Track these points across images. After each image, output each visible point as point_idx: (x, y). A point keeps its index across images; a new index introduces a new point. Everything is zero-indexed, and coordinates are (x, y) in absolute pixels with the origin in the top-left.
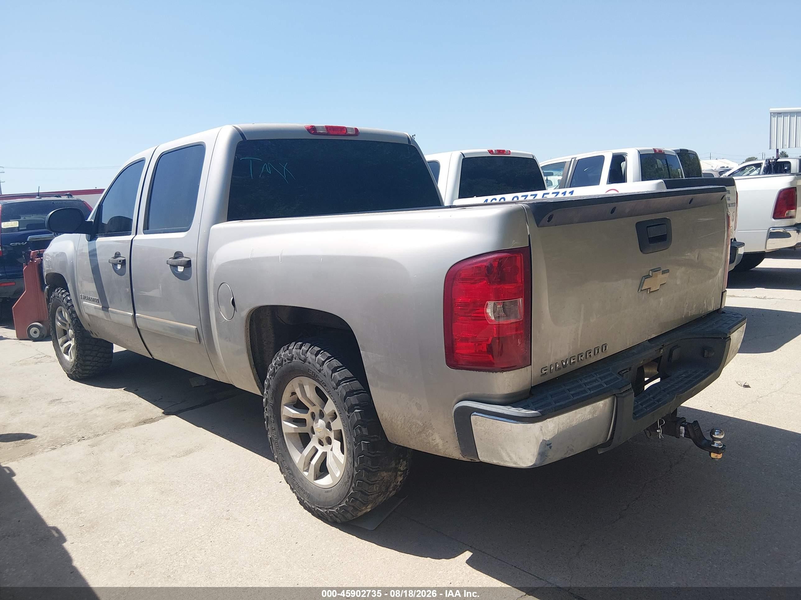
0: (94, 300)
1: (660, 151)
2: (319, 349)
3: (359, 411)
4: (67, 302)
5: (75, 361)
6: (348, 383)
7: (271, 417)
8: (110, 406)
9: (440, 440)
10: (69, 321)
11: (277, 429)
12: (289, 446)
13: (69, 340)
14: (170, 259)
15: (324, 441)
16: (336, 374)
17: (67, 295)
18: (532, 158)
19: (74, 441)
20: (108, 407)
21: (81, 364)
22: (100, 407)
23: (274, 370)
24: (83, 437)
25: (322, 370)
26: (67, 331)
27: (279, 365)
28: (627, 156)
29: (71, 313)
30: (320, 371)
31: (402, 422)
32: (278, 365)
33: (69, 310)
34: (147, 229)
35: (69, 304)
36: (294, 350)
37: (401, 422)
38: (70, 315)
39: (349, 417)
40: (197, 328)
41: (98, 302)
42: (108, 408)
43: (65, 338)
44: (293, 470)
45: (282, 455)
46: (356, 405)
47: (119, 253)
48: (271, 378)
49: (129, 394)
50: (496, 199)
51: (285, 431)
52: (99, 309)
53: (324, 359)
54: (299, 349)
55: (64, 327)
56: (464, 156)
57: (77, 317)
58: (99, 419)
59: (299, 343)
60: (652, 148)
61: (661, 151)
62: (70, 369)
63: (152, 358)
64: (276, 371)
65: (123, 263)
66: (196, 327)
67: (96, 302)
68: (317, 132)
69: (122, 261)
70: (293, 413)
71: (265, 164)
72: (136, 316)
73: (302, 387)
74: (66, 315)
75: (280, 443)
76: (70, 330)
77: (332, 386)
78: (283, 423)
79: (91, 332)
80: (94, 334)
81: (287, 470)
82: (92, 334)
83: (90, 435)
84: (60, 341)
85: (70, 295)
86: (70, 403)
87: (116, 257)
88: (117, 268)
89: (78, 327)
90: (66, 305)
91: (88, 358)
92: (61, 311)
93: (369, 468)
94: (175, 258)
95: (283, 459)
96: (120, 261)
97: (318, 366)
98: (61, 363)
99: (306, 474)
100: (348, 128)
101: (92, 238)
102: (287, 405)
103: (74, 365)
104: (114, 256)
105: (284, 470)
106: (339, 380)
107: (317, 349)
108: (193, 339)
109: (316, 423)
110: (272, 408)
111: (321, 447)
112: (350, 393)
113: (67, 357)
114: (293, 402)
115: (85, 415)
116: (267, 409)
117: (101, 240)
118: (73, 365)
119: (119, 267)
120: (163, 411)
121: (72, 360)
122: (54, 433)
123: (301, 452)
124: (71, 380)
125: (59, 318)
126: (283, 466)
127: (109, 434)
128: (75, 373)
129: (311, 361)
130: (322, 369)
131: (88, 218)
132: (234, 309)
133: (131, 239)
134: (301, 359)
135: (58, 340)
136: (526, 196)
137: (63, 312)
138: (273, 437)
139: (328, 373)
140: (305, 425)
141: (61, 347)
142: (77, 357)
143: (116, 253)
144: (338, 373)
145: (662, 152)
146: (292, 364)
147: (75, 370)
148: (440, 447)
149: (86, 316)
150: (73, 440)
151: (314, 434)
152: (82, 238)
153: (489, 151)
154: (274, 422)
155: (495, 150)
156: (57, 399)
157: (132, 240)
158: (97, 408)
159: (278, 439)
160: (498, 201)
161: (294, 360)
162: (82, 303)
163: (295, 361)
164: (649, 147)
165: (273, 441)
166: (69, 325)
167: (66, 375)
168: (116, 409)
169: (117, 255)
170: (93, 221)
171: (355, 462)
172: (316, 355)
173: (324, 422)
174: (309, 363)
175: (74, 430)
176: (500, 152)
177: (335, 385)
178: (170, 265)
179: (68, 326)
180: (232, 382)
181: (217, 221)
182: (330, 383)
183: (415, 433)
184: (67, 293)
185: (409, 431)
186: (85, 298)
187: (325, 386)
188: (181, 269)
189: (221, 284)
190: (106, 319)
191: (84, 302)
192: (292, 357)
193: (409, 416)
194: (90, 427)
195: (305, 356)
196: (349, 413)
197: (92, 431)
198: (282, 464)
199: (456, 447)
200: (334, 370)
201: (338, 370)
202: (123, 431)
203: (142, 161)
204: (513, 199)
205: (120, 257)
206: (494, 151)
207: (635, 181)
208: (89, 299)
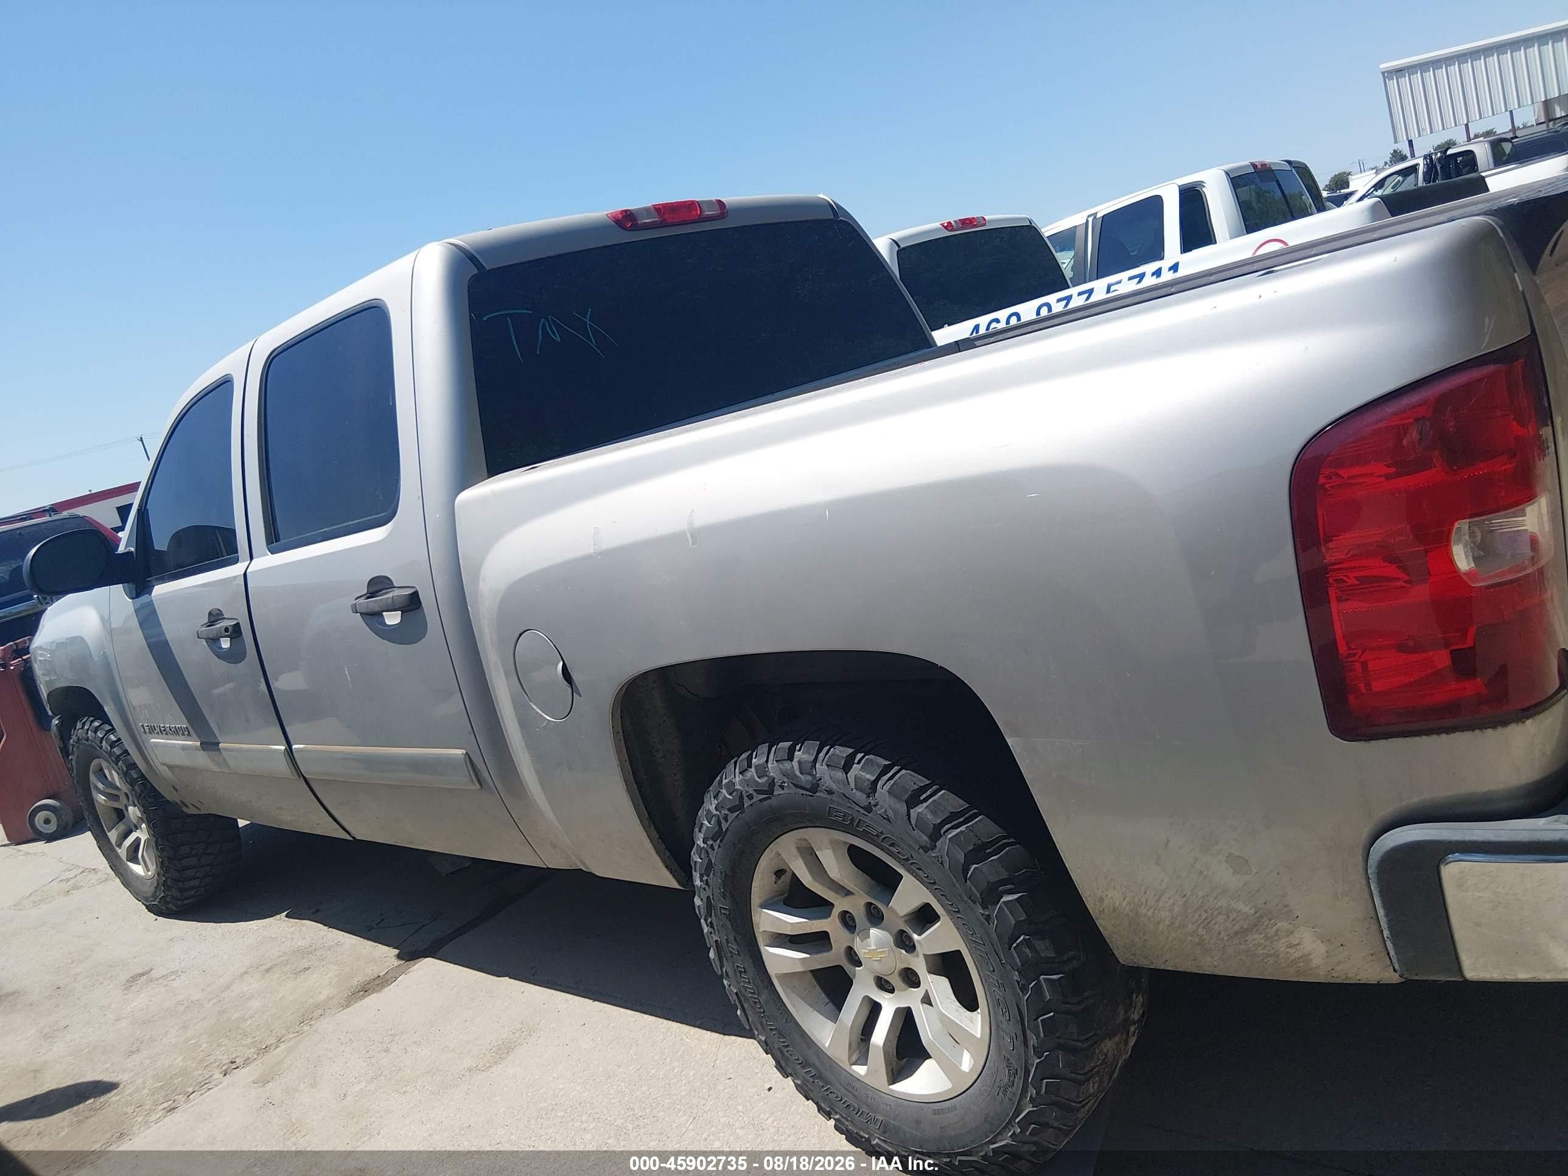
0: (176, 732)
1: (1264, 165)
2: (851, 751)
3: (1015, 896)
4: (112, 747)
5: (158, 874)
6: (963, 828)
7: (728, 943)
8: (268, 966)
9: (1319, 942)
10: (124, 788)
11: (752, 972)
12: (794, 1006)
13: (133, 829)
14: (356, 599)
15: (896, 981)
16: (920, 809)
17: (108, 732)
18: (1029, 224)
19: (214, 1077)
20: (264, 967)
21: (176, 880)
22: (245, 973)
23: (719, 823)
24: (232, 1062)
25: (875, 806)
26: (124, 809)
27: (732, 810)
28: (1204, 187)
29: (125, 769)
30: (868, 809)
31: (1176, 909)
32: (728, 810)
33: (120, 763)
34: (276, 541)
35: (117, 751)
36: (770, 765)
37: (1171, 911)
38: (125, 775)
39: (988, 918)
40: (467, 753)
41: (189, 734)
42: (268, 970)
43: (121, 827)
44: (817, 1064)
45: (779, 1033)
46: (1003, 882)
47: (219, 610)
48: (712, 847)
49: (303, 925)
50: (997, 321)
51: (773, 969)
52: (196, 748)
53: (873, 775)
54: (788, 760)
55: (116, 803)
56: (899, 246)
57: (143, 776)
58: (255, 1004)
59: (781, 745)
60: (1247, 163)
61: (1266, 165)
62: (150, 895)
63: (352, 839)
64: (724, 826)
65: (235, 632)
66: (464, 752)
67: (183, 734)
68: (639, 222)
69: (230, 629)
70: (791, 922)
71: (543, 320)
72: (293, 750)
73: (810, 855)
74: (115, 777)
75: (767, 1002)
76: (131, 808)
77: (916, 841)
78: (767, 951)
79: (183, 803)
80: (189, 805)
81: (803, 1067)
82: (187, 806)
83: (250, 1052)
84: (113, 835)
85: (113, 729)
86: (173, 977)
87: (211, 623)
88: (221, 648)
89: (150, 797)
90: (110, 754)
91: (186, 862)
92: (101, 770)
93: (1073, 1042)
94: (371, 595)
95: (784, 1042)
96: (226, 630)
97: (860, 797)
98: (126, 884)
99: (860, 1070)
100: (700, 201)
101: (140, 587)
102: (767, 905)
103: (158, 884)
104: (207, 621)
105: (793, 1069)
106: (934, 825)
107: (842, 752)
108: (463, 780)
109: (862, 941)
110: (728, 917)
111: (888, 995)
112: (978, 853)
113: (138, 869)
114: (779, 895)
115: (219, 1001)
116: (715, 924)
117: (161, 590)
118: (155, 885)
119: (225, 644)
120: (397, 951)
121: (150, 873)
122: (159, 1064)
123: (834, 1018)
124: (158, 918)
125: (100, 786)
126: (787, 1060)
127: (290, 1039)
128: (166, 901)
129: (834, 787)
130: (873, 803)
131: (118, 546)
132: (570, 689)
133: (243, 573)
134: (803, 784)
135: (108, 834)
136: (1069, 299)
137: (106, 772)
138: (743, 991)
139: (895, 812)
140: (829, 947)
141: (117, 849)
142: (164, 866)
143: (210, 614)
144: (925, 805)
145: (1268, 166)
146: (773, 802)
147: (163, 894)
148: (1317, 960)
149: (165, 771)
150: (210, 1074)
151: (860, 964)
152: (117, 593)
153: (942, 225)
154: (739, 954)
155: (955, 221)
156: (141, 971)
157: (245, 574)
158: (241, 976)
159: (759, 994)
160: (1002, 325)
161: (777, 791)
162: (147, 745)
163: (782, 792)
164: (1242, 161)
165: (746, 999)
166: (124, 797)
167: (145, 907)
168: (285, 970)
169: (215, 617)
170: (133, 549)
171: (1028, 1032)
172: (847, 768)
173: (888, 933)
174: (830, 792)
175: (204, 1046)
176: (966, 222)
177: (925, 838)
178: (361, 614)
179: (123, 799)
180: (584, 864)
181: (464, 479)
182: (910, 836)
183: (1223, 934)
184: (107, 727)
185: (1201, 932)
186: (152, 730)
187: (893, 845)
188: (393, 619)
189: (521, 635)
190: (215, 768)
191: (153, 740)
192: (772, 783)
193: (1201, 894)
194: (240, 1031)
195: (814, 776)
196: (985, 907)
197: (249, 1040)
198: (783, 1055)
199: (1372, 955)
200: (913, 800)
201: (924, 796)
202: (325, 1025)
203: (224, 384)
204: (1038, 313)
205: (225, 618)
206: (953, 223)
207: (1234, 235)
208: (164, 732)
